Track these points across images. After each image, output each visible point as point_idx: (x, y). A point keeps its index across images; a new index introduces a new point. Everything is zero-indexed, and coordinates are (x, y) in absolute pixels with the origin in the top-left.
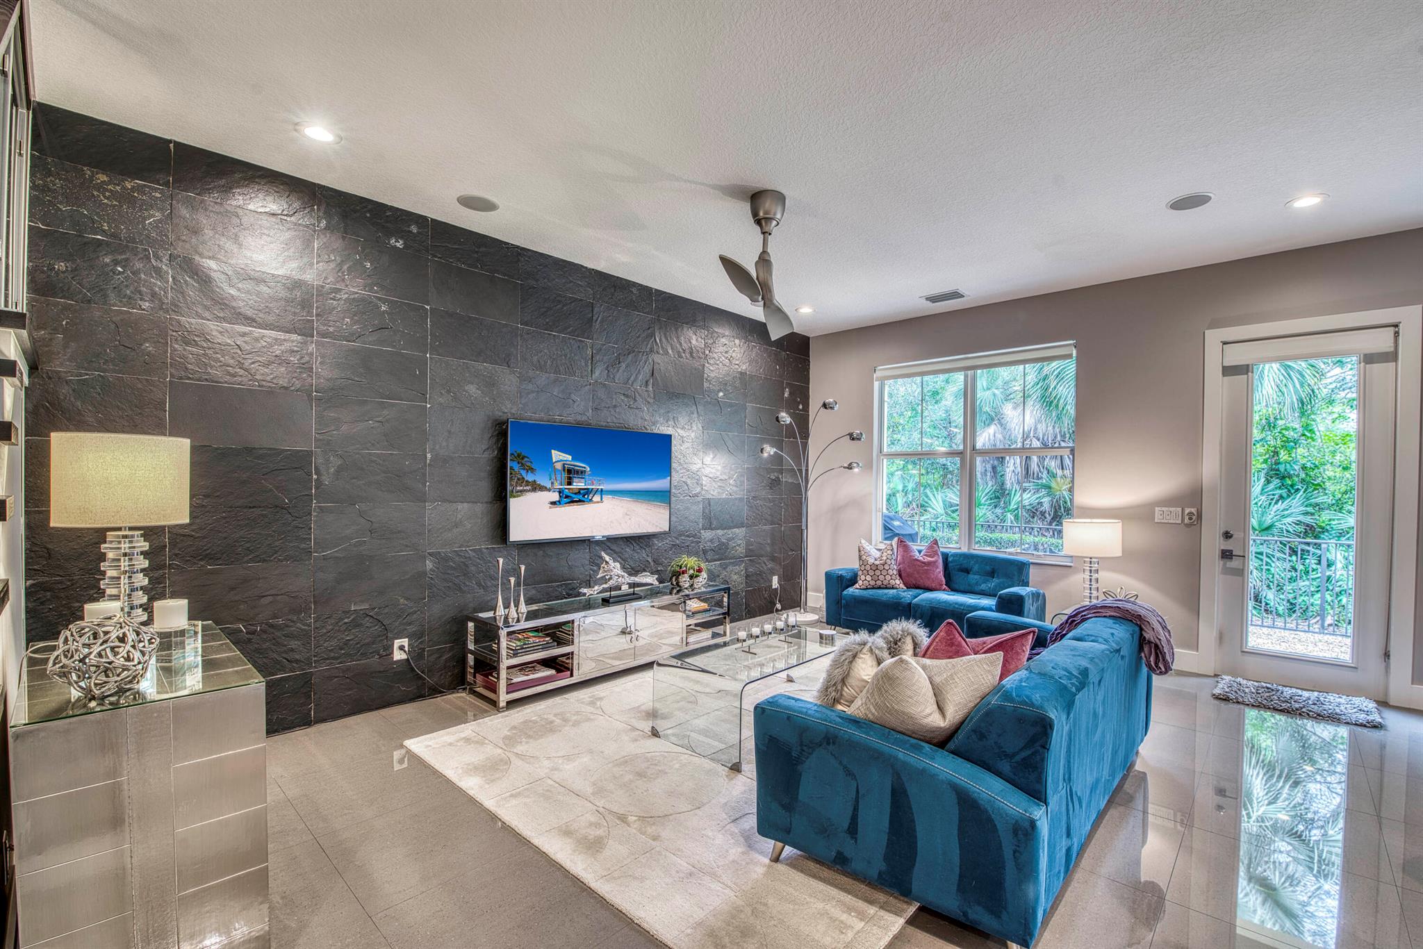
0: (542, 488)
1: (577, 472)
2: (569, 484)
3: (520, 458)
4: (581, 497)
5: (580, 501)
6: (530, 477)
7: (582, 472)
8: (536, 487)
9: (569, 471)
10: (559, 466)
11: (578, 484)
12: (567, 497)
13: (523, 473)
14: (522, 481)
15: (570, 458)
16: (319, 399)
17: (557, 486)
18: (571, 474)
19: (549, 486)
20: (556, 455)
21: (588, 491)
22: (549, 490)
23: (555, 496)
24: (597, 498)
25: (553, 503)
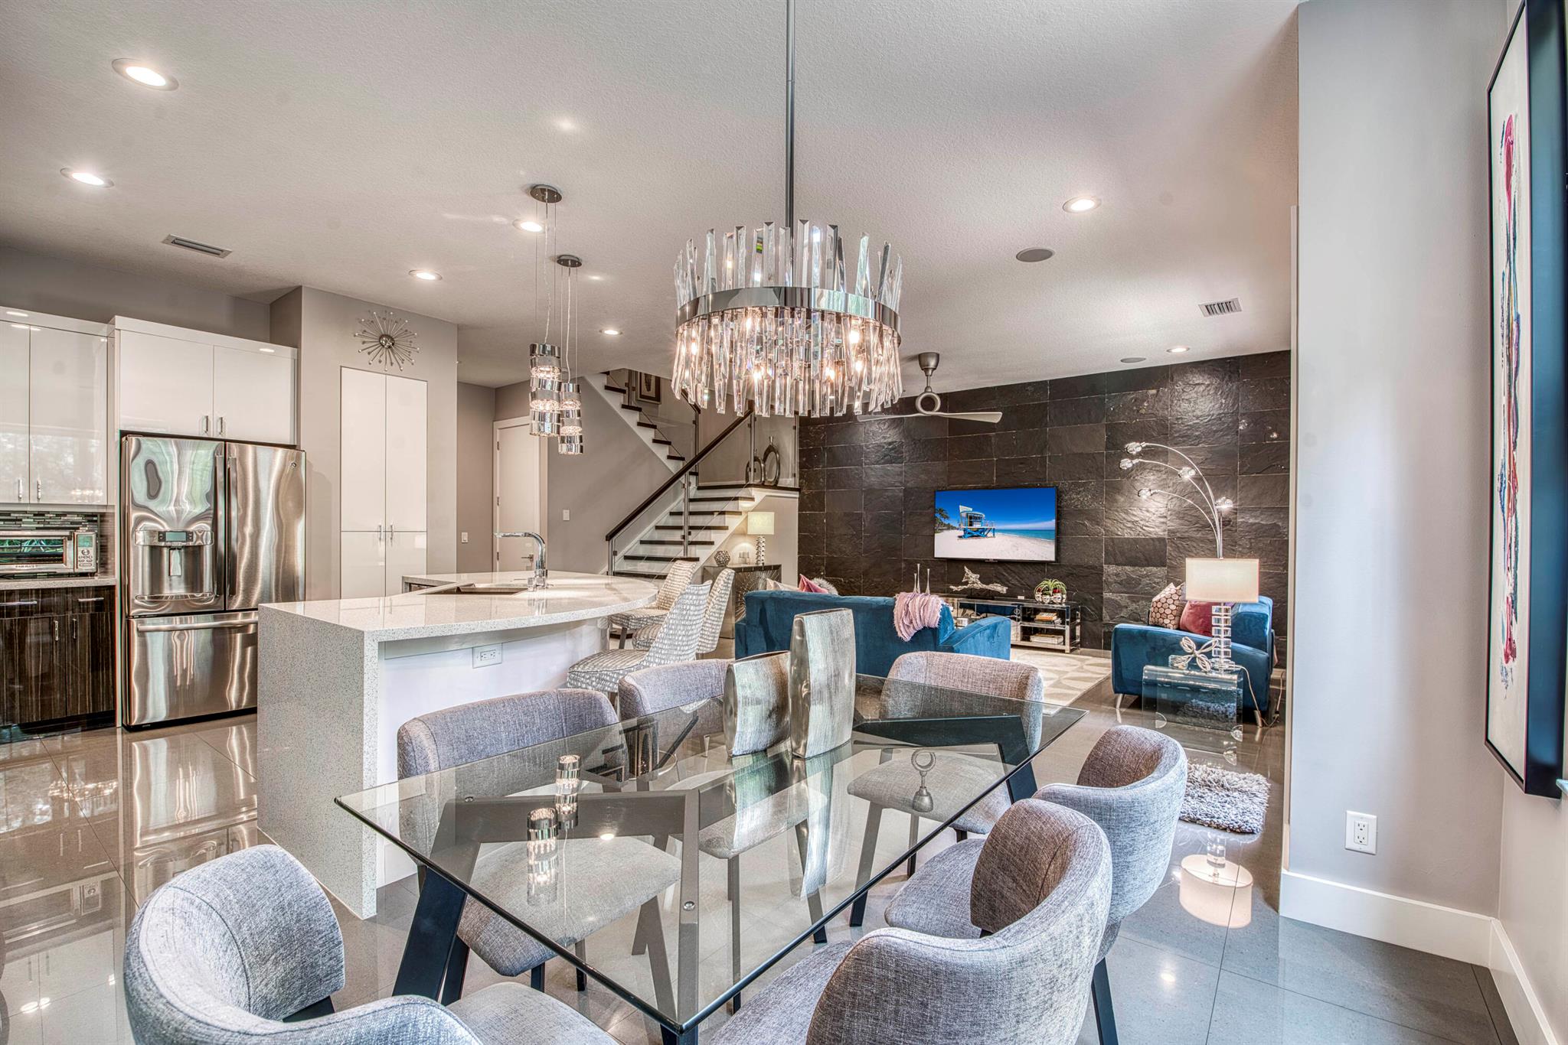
0: (953, 528)
1: (976, 518)
2: (971, 525)
3: (941, 511)
4: (979, 534)
5: (978, 536)
6: (946, 522)
7: (979, 518)
8: (950, 527)
9: (971, 518)
10: (964, 515)
11: (977, 526)
12: (969, 533)
13: (943, 519)
14: (942, 523)
15: (971, 509)
16: (864, 491)
17: (963, 527)
18: (972, 519)
19: (957, 526)
20: (962, 508)
21: (984, 530)
22: (958, 529)
23: (962, 533)
24: (990, 534)
25: (960, 537)
